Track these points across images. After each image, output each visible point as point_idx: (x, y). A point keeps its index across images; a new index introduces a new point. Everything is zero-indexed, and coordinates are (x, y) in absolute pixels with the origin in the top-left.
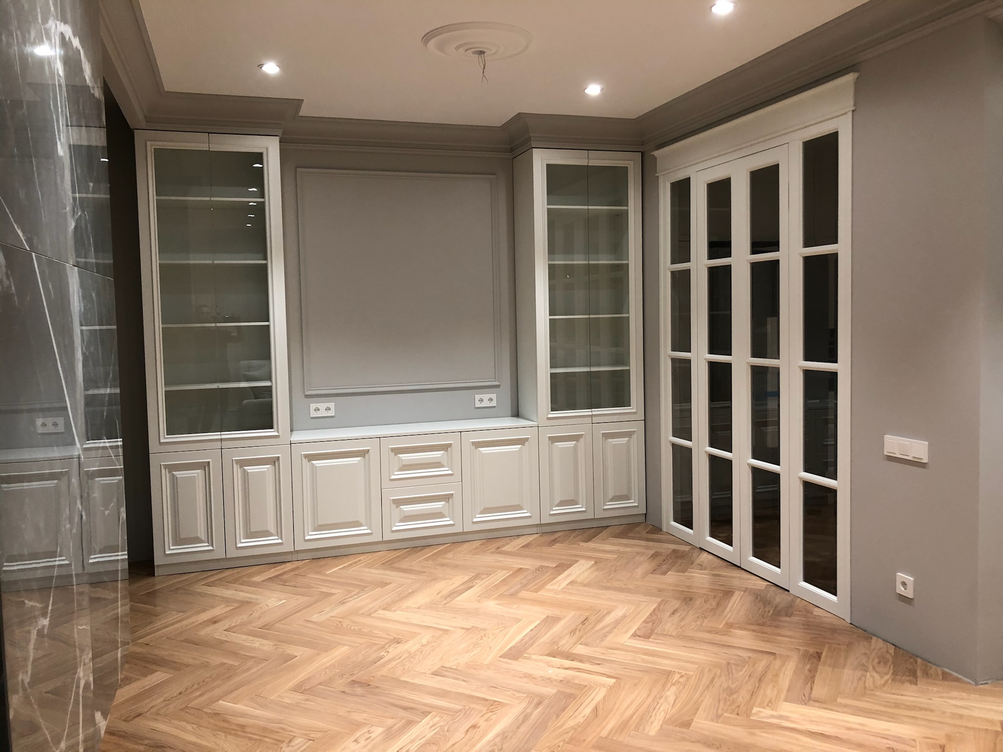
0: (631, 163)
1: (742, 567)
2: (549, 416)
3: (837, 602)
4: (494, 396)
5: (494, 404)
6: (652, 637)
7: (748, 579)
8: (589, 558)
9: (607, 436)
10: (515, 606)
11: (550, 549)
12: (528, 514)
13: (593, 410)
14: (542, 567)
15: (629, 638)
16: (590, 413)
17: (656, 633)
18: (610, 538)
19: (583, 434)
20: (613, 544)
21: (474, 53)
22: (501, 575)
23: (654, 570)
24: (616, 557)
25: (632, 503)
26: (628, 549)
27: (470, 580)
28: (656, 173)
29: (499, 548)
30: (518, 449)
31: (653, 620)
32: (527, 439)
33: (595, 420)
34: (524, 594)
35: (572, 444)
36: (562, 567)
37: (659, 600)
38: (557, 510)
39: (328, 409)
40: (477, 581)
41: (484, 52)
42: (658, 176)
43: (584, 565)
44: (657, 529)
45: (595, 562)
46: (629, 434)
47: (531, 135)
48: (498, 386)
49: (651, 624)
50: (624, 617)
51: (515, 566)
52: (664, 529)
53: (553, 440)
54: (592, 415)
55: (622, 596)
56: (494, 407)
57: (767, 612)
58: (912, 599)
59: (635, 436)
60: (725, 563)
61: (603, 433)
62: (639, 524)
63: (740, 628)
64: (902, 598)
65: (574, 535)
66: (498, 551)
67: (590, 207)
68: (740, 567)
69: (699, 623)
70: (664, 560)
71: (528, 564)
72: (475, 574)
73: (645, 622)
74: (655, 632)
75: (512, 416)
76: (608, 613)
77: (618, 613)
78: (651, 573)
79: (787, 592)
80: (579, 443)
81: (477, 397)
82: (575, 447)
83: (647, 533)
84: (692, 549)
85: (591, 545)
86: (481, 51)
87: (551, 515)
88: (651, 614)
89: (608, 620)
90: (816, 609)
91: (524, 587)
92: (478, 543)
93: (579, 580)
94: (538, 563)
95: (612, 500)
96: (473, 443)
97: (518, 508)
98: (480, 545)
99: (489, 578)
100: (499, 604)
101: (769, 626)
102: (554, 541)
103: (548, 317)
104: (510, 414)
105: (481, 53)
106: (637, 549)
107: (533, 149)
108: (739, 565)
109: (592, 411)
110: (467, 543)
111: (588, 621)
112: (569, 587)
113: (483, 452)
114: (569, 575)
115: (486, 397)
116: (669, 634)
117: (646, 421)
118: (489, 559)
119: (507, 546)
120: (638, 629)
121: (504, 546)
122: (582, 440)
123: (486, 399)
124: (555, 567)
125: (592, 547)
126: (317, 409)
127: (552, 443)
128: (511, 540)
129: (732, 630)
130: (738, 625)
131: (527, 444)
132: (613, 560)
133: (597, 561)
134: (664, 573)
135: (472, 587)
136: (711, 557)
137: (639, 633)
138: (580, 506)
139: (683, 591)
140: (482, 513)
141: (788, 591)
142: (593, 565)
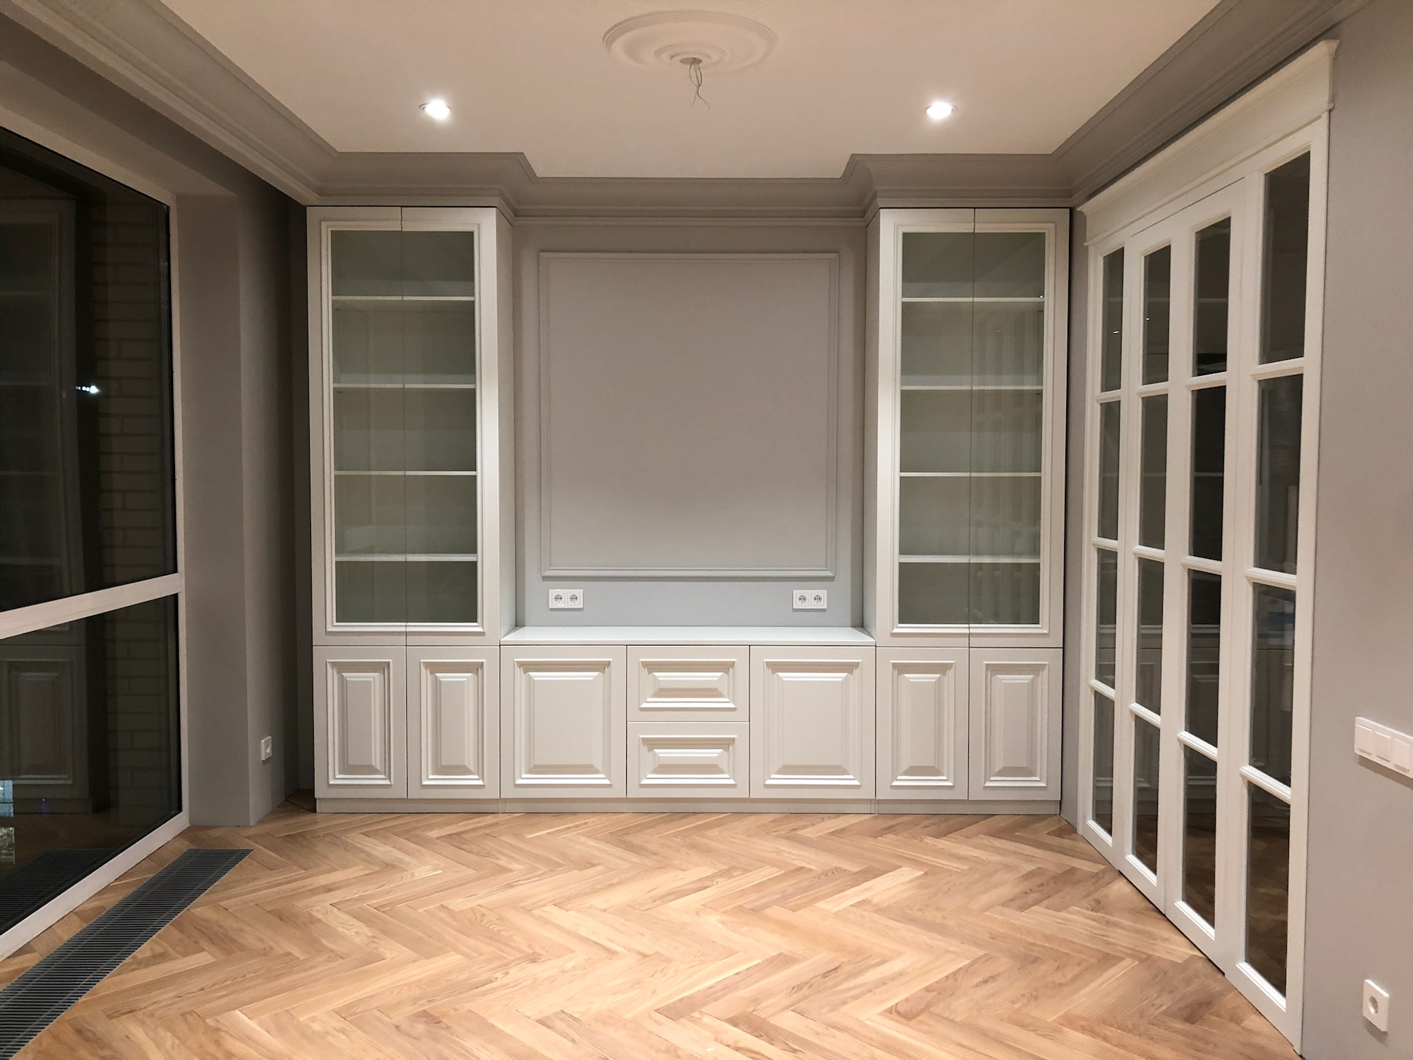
0: (1051, 225)
1: (1167, 915)
2: (896, 631)
4: (823, 593)
5: (823, 605)
6: (920, 1018)
7: (1166, 940)
8: (916, 863)
9: (994, 669)
10: (745, 929)
11: (870, 842)
12: (856, 783)
13: (971, 625)
14: (837, 869)
15: (880, 1014)
16: (967, 631)
17: (930, 1012)
18: (981, 836)
19: (952, 664)
20: (985, 848)
21: (682, 61)
22: (767, 873)
23: (1012, 900)
24: (965, 867)
25: (1037, 781)
26: (997, 858)
27: (712, 877)
28: (1085, 241)
29: (795, 829)
30: (841, 680)
31: (943, 990)
32: (856, 665)
33: (974, 642)
34: (776, 912)
35: (933, 677)
36: (870, 873)
37: (981, 953)
38: (904, 781)
39: (574, 598)
40: (719, 879)
41: (700, 61)
42: (1087, 247)
43: (903, 875)
44: (1069, 830)
45: (926, 873)
46: (1035, 669)
47: (878, 188)
48: (831, 579)
49: (934, 994)
50: (901, 974)
51: (795, 862)
52: (1080, 831)
53: (901, 669)
54: (969, 634)
55: (924, 937)
56: (824, 610)
57: (1156, 1006)
58: (1385, 1033)
59: (1045, 674)
60: (1145, 904)
61: (987, 665)
62: (1044, 817)
63: (1083, 1030)
64: (1370, 1027)
65: (926, 823)
66: (792, 838)
68: (1164, 915)
69: (1017, 1006)
70: (1042, 885)
71: (813, 860)
72: (727, 867)
73: (928, 989)
74: (931, 1009)
75: (852, 627)
76: (883, 962)
77: (896, 966)
78: (1003, 905)
79: (1220, 976)
80: (946, 678)
81: (797, 593)
82: (939, 684)
83: (1048, 834)
84: (1104, 871)
85: (943, 843)
86: (695, 58)
87: (893, 787)
88: (947, 977)
89: (871, 976)
90: (1255, 1018)
91: (783, 900)
92: (768, 818)
93: (875, 900)
94: (833, 862)
95: (1000, 774)
96: (769, 665)
97: (839, 770)
98: (771, 821)
99: (743, 876)
100: (723, 923)
101: (1140, 1035)
102: (889, 830)
103: (898, 474)
104: (850, 625)
105: (695, 61)
106: (1011, 860)
107: (881, 210)
108: (1164, 912)
109: (969, 628)
110: (753, 818)
111: (836, 972)
112: (854, 909)
113: (784, 679)
114: (866, 890)
115: (810, 594)
116: (951, 1018)
117: (1067, 650)
118: (767, 846)
119: (810, 829)
120: (907, 1000)
121: (805, 827)
122: (950, 673)
123: (811, 597)
124: (857, 873)
125: (941, 846)
126: (558, 598)
127: (899, 674)
128: (823, 819)
129: (1065, 1029)
130: (1083, 1023)
131: (856, 672)
132: (958, 872)
133: (931, 871)
134: (1023, 908)
135: (707, 887)
136: (1127, 889)
137: (900, 1008)
138: (944, 778)
139: (1033, 944)
140: (779, 772)
141: (1224, 974)
142: (918, 878)
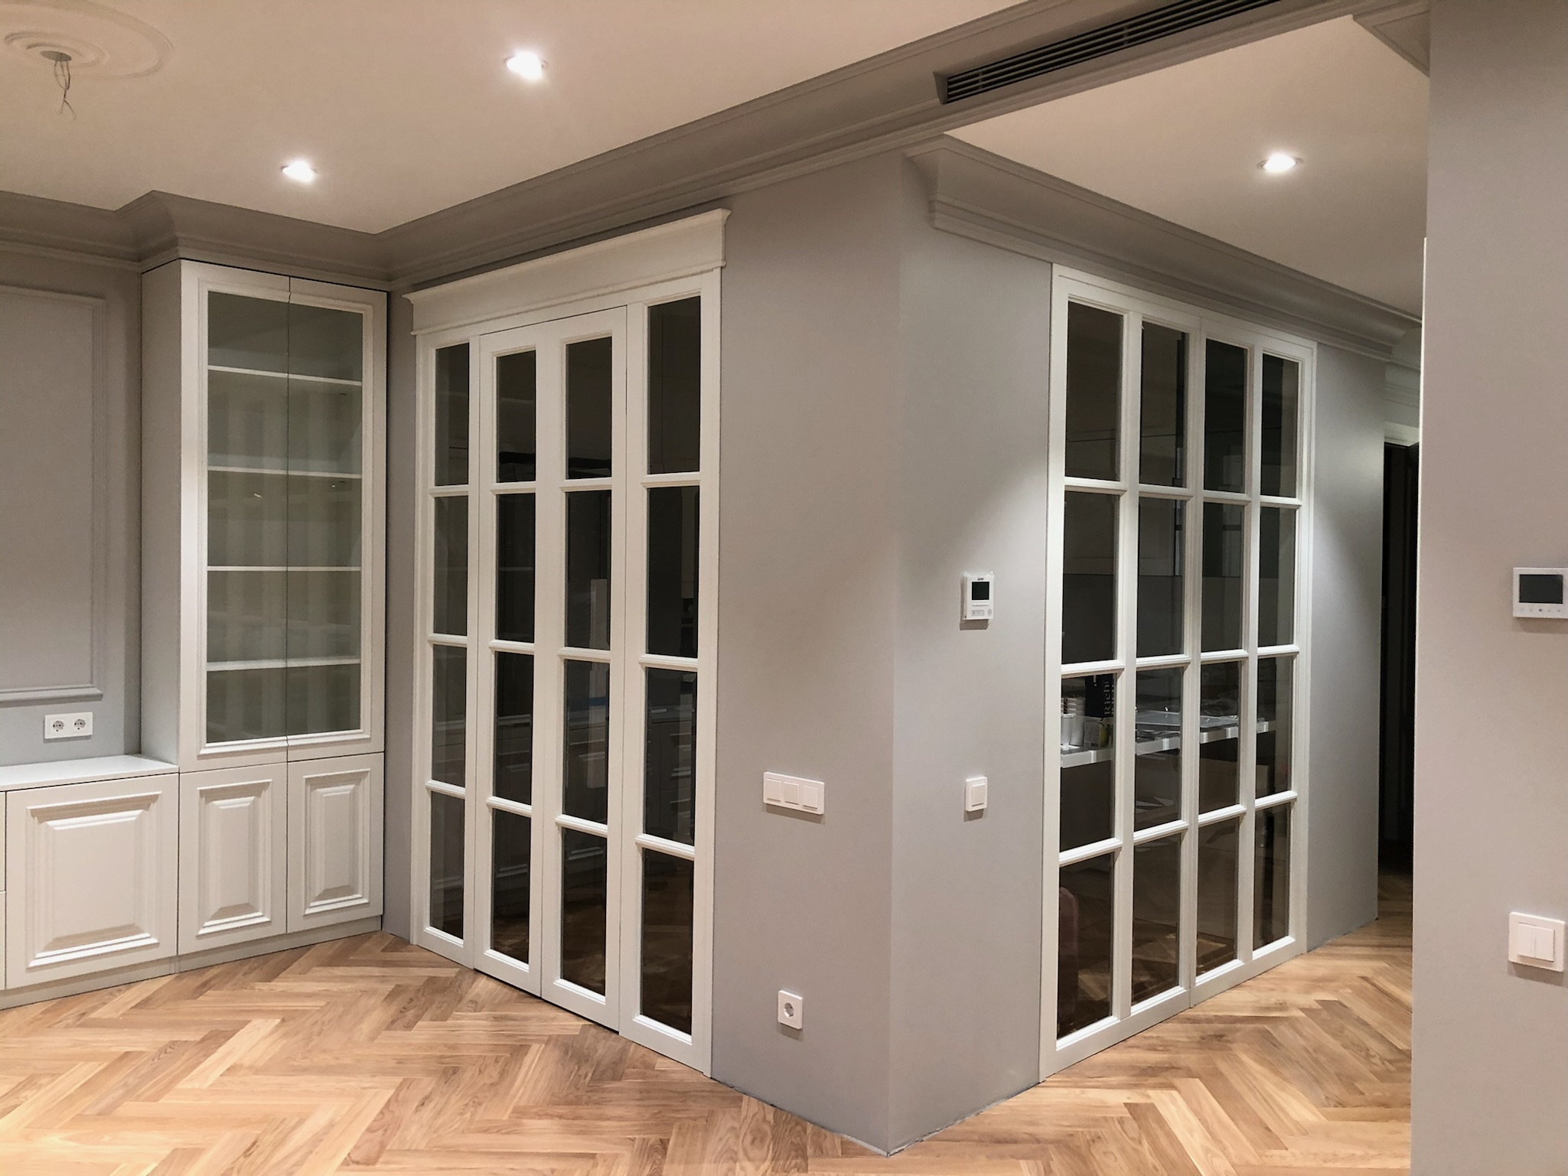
0: (369, 309)
1: (543, 997)
2: (203, 752)
3: (691, 1044)
4: (88, 717)
5: (87, 730)
6: (380, 1160)
7: (554, 1019)
8: (271, 1013)
9: (314, 783)
10: (106, 1138)
11: (189, 1006)
12: (153, 941)
13: (289, 737)
14: (173, 1044)
15: (338, 1170)
16: (285, 744)
17: (390, 1150)
18: (314, 969)
19: (269, 783)
20: (319, 980)
21: (44, 54)
22: (84, 1072)
23: (393, 1022)
24: (322, 1003)
25: (359, 899)
26: (348, 987)
27: (13, 1092)
28: (412, 330)
29: (84, 1014)
30: (134, 818)
31: (386, 1124)
32: (154, 798)
33: (293, 755)
34: (129, 1108)
35: (246, 801)
36: (216, 1038)
37: (398, 1080)
38: (212, 926)
40: (28, 1093)
41: (69, 58)
42: (415, 336)
43: (259, 1029)
44: (402, 942)
45: (283, 1020)
46: (356, 778)
47: (178, 234)
48: (99, 697)
49: (380, 1132)
50: (331, 1125)
51: (114, 1049)
52: (414, 941)
53: (209, 796)
54: (287, 747)
55: (330, 1083)
56: (88, 737)
57: (583, 1076)
58: (800, 1030)
59: (366, 781)
60: (516, 993)
61: (306, 779)
62: (367, 936)
63: (540, 1116)
64: (787, 1030)
65: (246, 968)
66: (83, 1022)
67: (291, 376)
68: (540, 998)
69: (468, 1115)
70: (412, 1000)
71: (144, 1041)
72: (23, 1078)
73: (370, 1130)
74: (388, 1148)
75: (125, 754)
76: (301, 1122)
77: (318, 1121)
78: (388, 1029)
79: (614, 1035)
80: (261, 800)
81: (51, 719)
82: (253, 808)
83: (383, 950)
84: (459, 973)
85: (279, 985)
86: (61, 54)
87: (200, 937)
88: (382, 1113)
89: (300, 1137)
90: (660, 1060)
91: (130, 1092)
92: (40, 1008)
93: (247, 1062)
94: (164, 1037)
95: (321, 897)
96: (34, 813)
97: (130, 929)
98: (42, 1013)
99: (57, 1081)
100: (70, 1139)
101: (587, 1103)
102: (205, 986)
103: (206, 568)
104: (122, 750)
105: (62, 58)
106: (362, 985)
107: (183, 260)
108: (539, 996)
109: (287, 740)
110: (14, 1012)
111: (258, 1147)
112: (225, 1079)
113: (56, 828)
114: (228, 1054)
115: (69, 719)
116: (413, 1148)
117: (388, 755)
118: (59, 1041)
119: (101, 1010)
120: (356, 1147)
121: (94, 1008)
122: (266, 794)
123: (70, 722)
124: (203, 1040)
125: (279, 989)
127: (207, 802)
128: (111, 994)
129: (524, 1121)
130: (535, 1110)
131: (153, 806)
132: (317, 1010)
133: (287, 1017)
134: (409, 1026)
135: (16, 1106)
136: (492, 984)
137: (354, 1157)
138: (260, 914)
139: (442, 1057)
140: (48, 948)
141: (617, 1033)
142: (277, 1026)
